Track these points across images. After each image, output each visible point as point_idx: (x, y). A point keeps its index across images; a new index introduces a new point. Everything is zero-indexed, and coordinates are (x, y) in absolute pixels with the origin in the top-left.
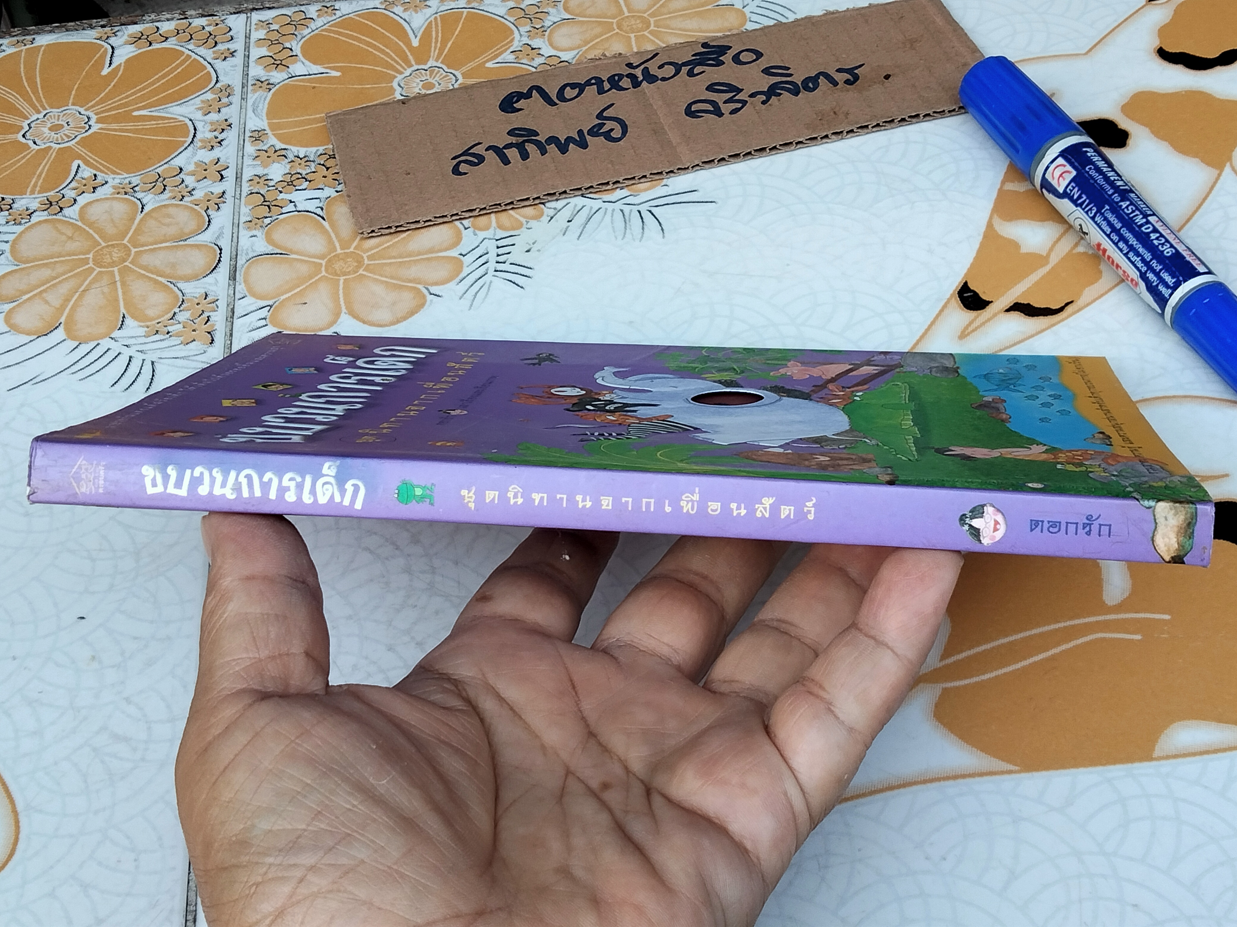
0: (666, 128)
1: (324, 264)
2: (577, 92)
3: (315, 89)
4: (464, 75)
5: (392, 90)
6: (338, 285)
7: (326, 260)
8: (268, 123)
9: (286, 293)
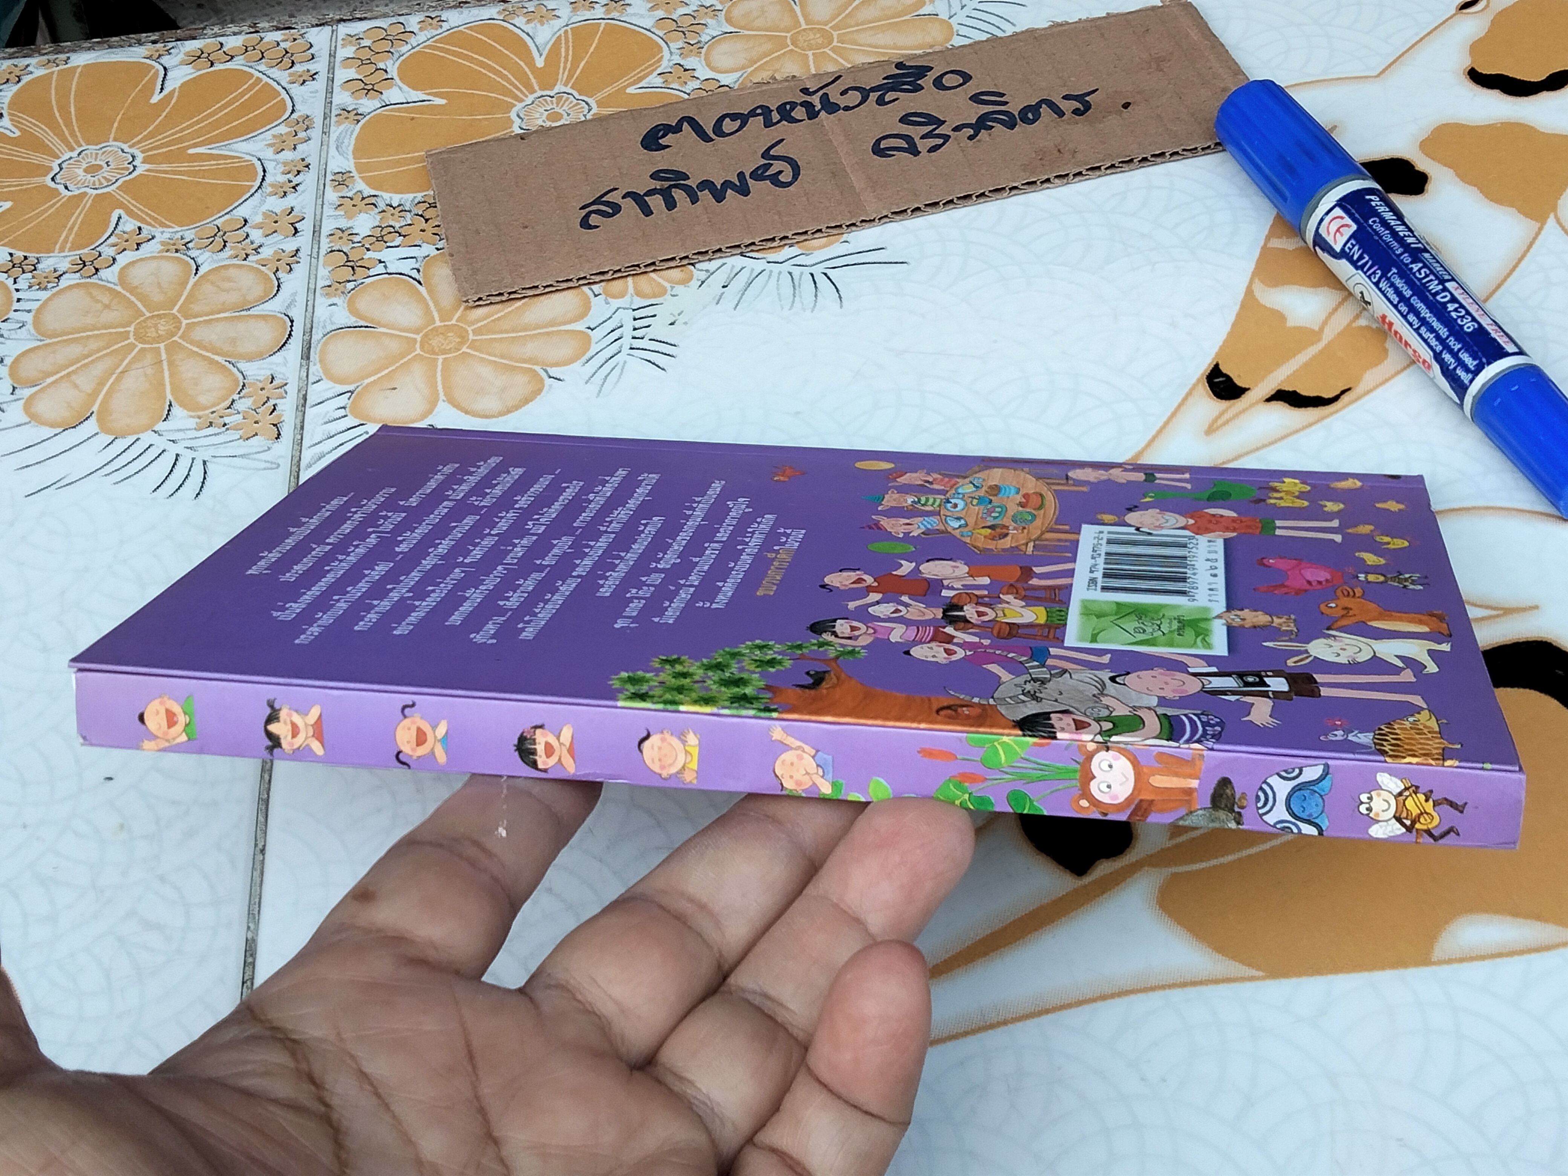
0: (848, 170)
1: (419, 339)
2: (738, 125)
3: (414, 121)
4: (600, 104)
5: (511, 122)
6: (436, 366)
7: (421, 335)
8: (355, 163)
9: (370, 375)
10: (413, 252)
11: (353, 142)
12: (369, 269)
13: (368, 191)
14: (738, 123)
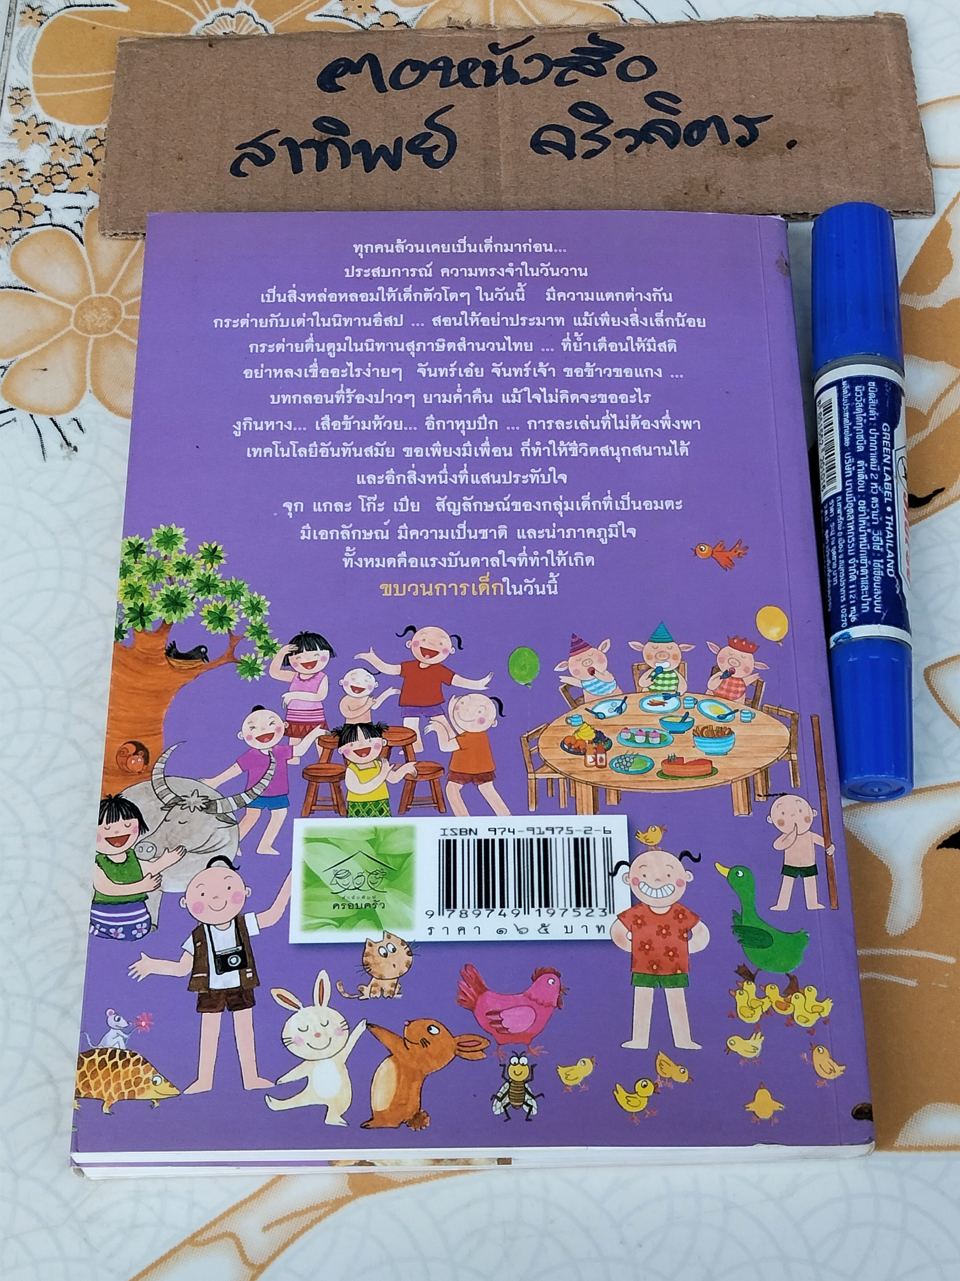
0: (502, 159)
1: (74, 312)
2: (416, 76)
3: (95, 31)
4: (278, 31)
6: (87, 347)
7: (77, 306)
8: (34, 78)
9: (23, 350)
10: (78, 200)
11: (34, 50)
12: (34, 216)
13: (43, 117)
14: (416, 74)
